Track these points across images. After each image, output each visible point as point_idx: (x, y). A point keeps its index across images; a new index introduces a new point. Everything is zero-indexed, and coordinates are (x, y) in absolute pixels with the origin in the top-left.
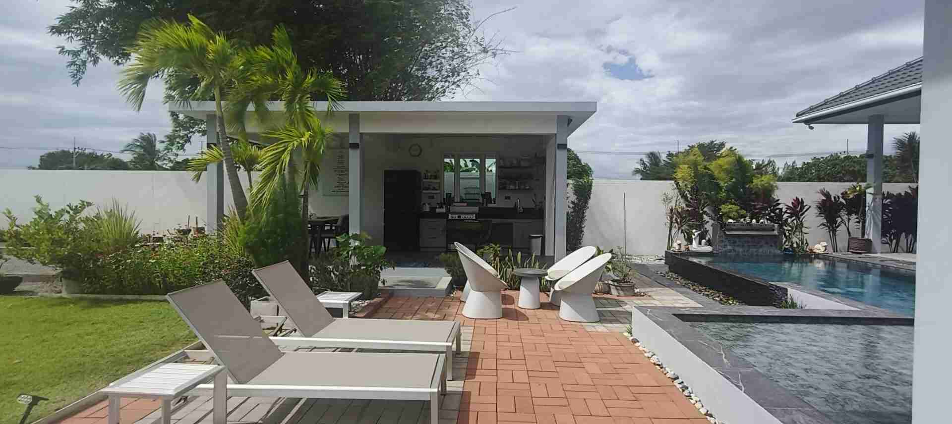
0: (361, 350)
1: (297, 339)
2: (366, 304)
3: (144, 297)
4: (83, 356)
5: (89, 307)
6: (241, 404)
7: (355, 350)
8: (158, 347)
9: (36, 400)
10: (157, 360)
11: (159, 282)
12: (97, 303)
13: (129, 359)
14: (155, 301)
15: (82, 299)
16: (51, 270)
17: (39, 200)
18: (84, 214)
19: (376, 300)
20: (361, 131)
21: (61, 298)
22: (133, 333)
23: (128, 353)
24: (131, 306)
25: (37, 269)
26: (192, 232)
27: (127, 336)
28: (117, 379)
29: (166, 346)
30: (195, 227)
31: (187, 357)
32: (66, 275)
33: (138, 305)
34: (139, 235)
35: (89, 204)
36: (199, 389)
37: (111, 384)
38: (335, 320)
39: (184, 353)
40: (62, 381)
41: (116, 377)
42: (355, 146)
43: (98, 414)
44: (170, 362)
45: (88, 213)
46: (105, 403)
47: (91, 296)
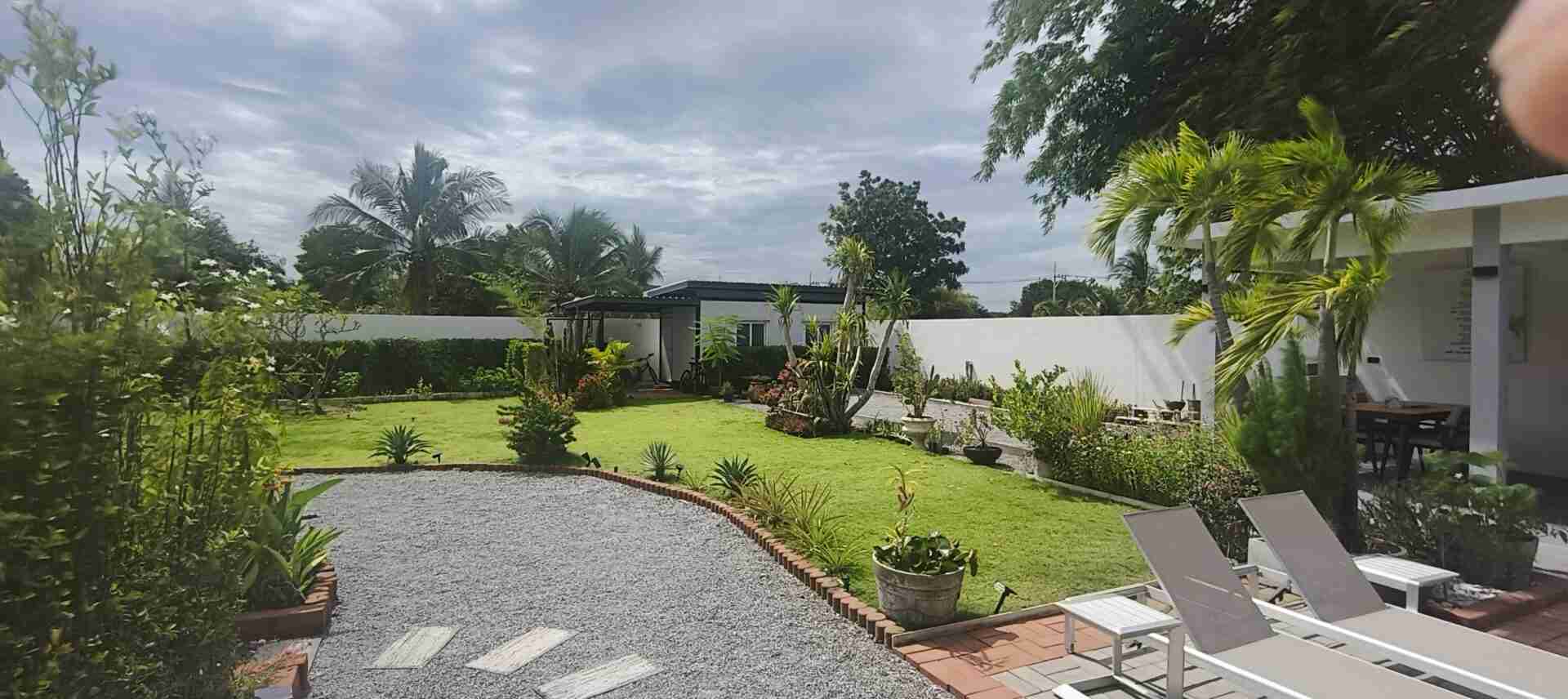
0: (1438, 682)
1: (1307, 619)
2: (1492, 596)
3: (1114, 497)
4: (1049, 557)
5: (1058, 498)
6: (1210, 681)
7: (1424, 677)
8: (1123, 570)
9: (1008, 592)
10: (1120, 586)
11: (1133, 481)
12: (1066, 494)
13: (1091, 576)
14: (1127, 505)
15: (1052, 486)
16: (1027, 445)
17: (1017, 365)
18: (1056, 383)
19: (1519, 595)
20: (1502, 242)
21: (1034, 480)
22: (1099, 543)
23: (1092, 567)
24: (1101, 505)
25: (1014, 442)
26: (1186, 408)
27: (1091, 545)
28: (1077, 595)
29: (1132, 571)
30: (1191, 399)
31: (1148, 595)
32: (1038, 454)
33: (1108, 506)
34: (1118, 405)
35: (1063, 370)
36: (1151, 638)
37: (1068, 599)
38: (1385, 608)
39: (1146, 589)
40: (1029, 579)
41: (1076, 592)
42: (1488, 272)
43: (1056, 627)
44: (1124, 595)
45: (1061, 381)
46: (1061, 618)
47: (1061, 483)
